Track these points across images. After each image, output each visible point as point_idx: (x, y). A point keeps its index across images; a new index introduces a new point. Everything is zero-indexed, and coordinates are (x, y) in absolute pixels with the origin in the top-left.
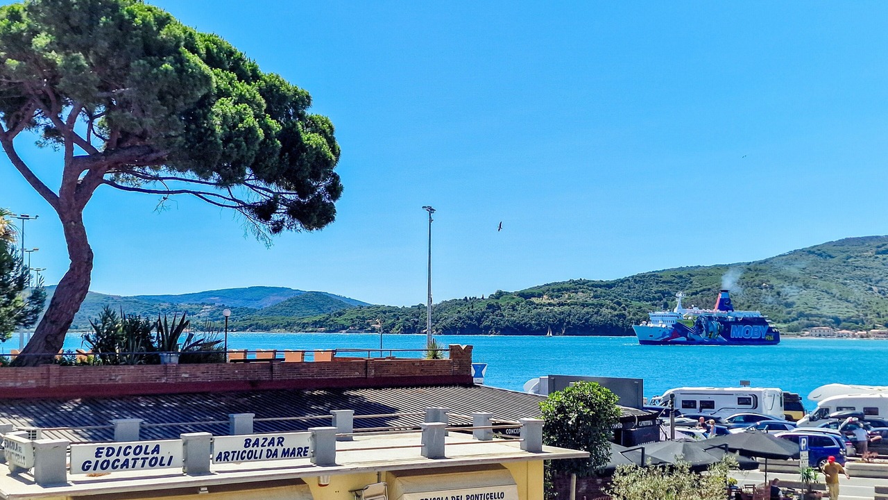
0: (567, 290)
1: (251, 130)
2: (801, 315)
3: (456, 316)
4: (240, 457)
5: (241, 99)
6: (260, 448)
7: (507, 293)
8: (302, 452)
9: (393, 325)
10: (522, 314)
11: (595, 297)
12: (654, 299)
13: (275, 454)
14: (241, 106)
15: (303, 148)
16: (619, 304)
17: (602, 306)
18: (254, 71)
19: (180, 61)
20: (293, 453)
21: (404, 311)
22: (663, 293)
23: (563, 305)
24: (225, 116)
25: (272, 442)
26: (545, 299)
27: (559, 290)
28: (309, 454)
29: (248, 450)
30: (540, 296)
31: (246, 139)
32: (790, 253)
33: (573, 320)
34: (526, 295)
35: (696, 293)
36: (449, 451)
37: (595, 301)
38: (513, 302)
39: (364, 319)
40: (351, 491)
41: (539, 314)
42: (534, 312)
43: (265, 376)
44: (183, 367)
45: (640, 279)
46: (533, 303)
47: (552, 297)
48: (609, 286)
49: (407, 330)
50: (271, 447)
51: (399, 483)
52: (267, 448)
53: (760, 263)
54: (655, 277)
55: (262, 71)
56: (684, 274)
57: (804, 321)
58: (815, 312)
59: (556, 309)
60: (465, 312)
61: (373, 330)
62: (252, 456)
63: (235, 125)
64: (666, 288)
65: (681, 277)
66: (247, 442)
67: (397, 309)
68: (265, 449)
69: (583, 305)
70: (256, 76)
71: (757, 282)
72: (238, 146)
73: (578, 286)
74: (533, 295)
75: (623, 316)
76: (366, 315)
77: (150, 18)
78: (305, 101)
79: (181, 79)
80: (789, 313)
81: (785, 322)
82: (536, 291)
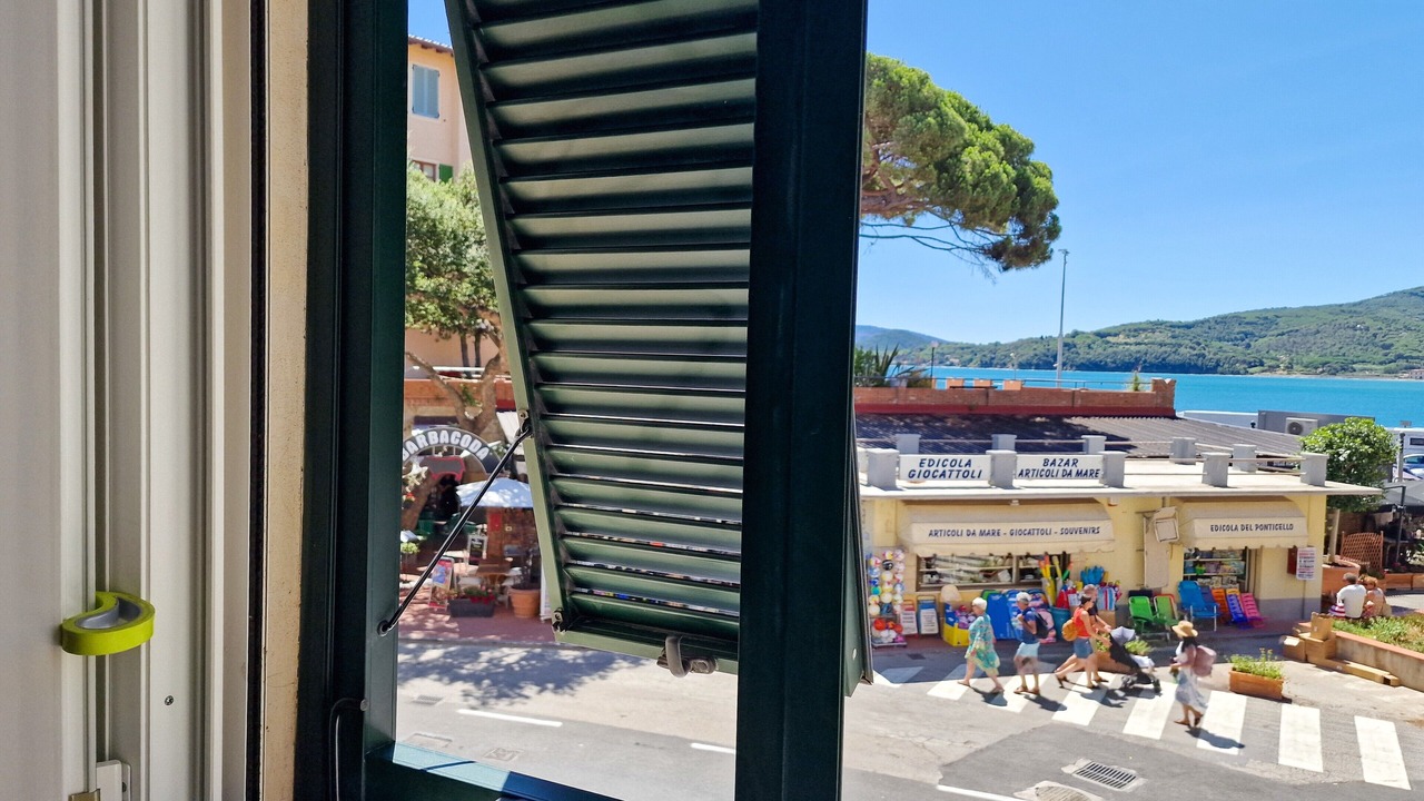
0: (1144, 330)
1: (996, 176)
2: (1400, 357)
3: (1032, 353)
4: (1040, 475)
5: (985, 148)
6: (1056, 468)
7: (1083, 333)
8: (1093, 474)
9: (971, 360)
10: (1098, 352)
11: (1173, 337)
12: (1236, 339)
13: (1070, 474)
14: (986, 154)
15: (1034, 192)
16: (1199, 344)
17: (1180, 345)
18: (987, 122)
19: (940, 115)
20: (1086, 474)
21: (982, 348)
22: (1246, 335)
23: (1139, 344)
24: (974, 163)
25: (1067, 463)
26: (1121, 339)
27: (1135, 330)
28: (1100, 475)
29: (1046, 468)
30: (1116, 335)
31: (992, 185)
32: (1389, 295)
33: (1150, 359)
34: (1100, 335)
35: (1283, 334)
36: (1231, 481)
37: (1174, 341)
38: (1089, 341)
39: (943, 354)
40: (1138, 513)
41: (1115, 353)
42: (1110, 350)
43: (982, 402)
44: (912, 391)
45: (1222, 321)
46: (1108, 342)
47: (1128, 336)
48: (1188, 326)
49: (984, 365)
50: (1066, 467)
51: (1188, 507)
52: (1062, 468)
53: (1355, 305)
54: (1237, 318)
55: (994, 123)
56: (1270, 315)
57: (1403, 363)
58: (1415, 354)
59: (1133, 348)
60: (1041, 349)
61: (952, 364)
62: (1049, 475)
63: (982, 172)
64: (1249, 329)
65: (1266, 318)
66: (1046, 461)
67: (973, 346)
68: (1061, 469)
69: (1161, 345)
70: (989, 128)
71: (1351, 324)
72: (985, 190)
73: (1156, 326)
74: (1109, 335)
75: (1204, 356)
76: (946, 351)
77: (915, 78)
78: (1029, 148)
79: (941, 132)
80: (1386, 355)
81: (1381, 363)
82: (1113, 331)
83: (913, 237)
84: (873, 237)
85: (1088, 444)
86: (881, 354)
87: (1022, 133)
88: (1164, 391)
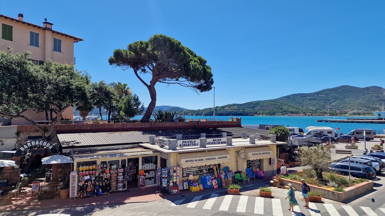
0: (232, 106)
1: (198, 68)
2: (284, 111)
3: (207, 112)
4: (212, 143)
5: (195, 61)
6: (216, 142)
7: (219, 107)
8: (224, 143)
9: (193, 114)
10: (222, 111)
11: (238, 107)
12: (251, 108)
13: (219, 143)
14: (196, 63)
15: (207, 72)
16: (244, 109)
17: (240, 109)
18: (195, 55)
19: (184, 52)
20: (223, 143)
21: (196, 111)
22: (253, 106)
23: (231, 109)
24: (193, 65)
25: (219, 140)
26: (227, 108)
27: (230, 106)
28: (226, 143)
29: (214, 142)
30: (226, 107)
31: (197, 71)
32: (281, 97)
33: (233, 112)
34: (222, 107)
35: (261, 106)
36: (256, 142)
37: (238, 108)
38: (220, 109)
39: (187, 113)
40: (236, 152)
41: (226, 111)
42: (225, 111)
43: (197, 125)
44: (180, 123)
45: (248, 103)
46: (224, 109)
47: (228, 107)
48: (241, 105)
49: (196, 115)
50: (218, 141)
51: (247, 150)
53: (275, 99)
54: (251, 103)
55: (197, 55)
56: (258, 102)
57: (285, 112)
58: (287, 110)
59: (230, 110)
60: (209, 111)
61: (189, 115)
62: (214, 143)
63: (195, 67)
64: (254, 105)
65: (257, 103)
66: (214, 140)
67: (194, 110)
68: (217, 142)
69: (236, 109)
70: (196, 56)
71: (274, 104)
72: (196, 72)
73: (234, 105)
74: (224, 107)
75: (245, 112)
76: (188, 112)
77: (177, 43)
78: (205, 62)
79: (185, 57)
80: (282, 111)
81: (281, 113)
82: (225, 106)
83: (178, 83)
84: (168, 83)
85: (223, 135)
86: (172, 113)
87: (204, 58)
88: (239, 121)
